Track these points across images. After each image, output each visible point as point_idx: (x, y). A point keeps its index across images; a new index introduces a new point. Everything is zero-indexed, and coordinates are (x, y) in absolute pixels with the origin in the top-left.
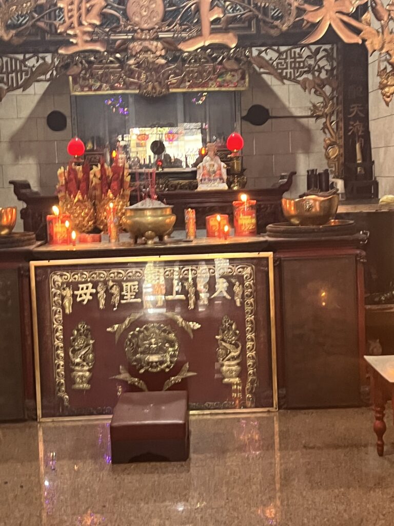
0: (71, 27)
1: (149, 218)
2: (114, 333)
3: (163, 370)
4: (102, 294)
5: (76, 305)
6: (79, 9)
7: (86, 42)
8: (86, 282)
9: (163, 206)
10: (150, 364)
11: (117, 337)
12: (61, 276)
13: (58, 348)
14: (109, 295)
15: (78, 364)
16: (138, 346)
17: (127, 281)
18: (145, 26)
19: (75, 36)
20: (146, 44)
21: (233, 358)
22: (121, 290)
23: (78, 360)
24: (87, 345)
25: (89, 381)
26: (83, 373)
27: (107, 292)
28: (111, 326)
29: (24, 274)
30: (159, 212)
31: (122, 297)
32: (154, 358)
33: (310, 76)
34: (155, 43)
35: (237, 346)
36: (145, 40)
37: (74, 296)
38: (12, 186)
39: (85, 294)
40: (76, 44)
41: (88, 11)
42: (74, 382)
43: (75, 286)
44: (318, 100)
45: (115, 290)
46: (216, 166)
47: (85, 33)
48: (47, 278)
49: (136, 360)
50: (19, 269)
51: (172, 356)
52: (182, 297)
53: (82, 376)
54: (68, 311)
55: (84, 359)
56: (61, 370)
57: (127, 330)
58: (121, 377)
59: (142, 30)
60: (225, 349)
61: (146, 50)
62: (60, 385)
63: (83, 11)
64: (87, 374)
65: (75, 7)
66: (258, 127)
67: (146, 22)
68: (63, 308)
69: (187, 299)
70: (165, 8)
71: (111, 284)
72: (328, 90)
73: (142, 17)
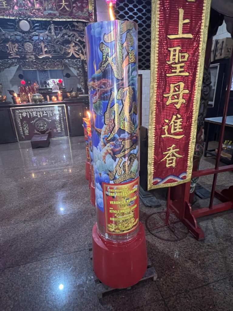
0: (11, 51)
1: (37, 97)
2: (33, 123)
3: (44, 130)
4: (28, 114)
5: (23, 117)
6: (12, 47)
7: (15, 55)
8: (24, 112)
9: (40, 95)
10: (41, 129)
11: (33, 124)
12: (18, 111)
13: (20, 127)
14: (30, 115)
15: (25, 130)
16: (38, 126)
17: (34, 111)
18: (29, 52)
19: (12, 53)
20: (30, 56)
21: (59, 127)
22: (33, 114)
23: (25, 129)
24: (27, 126)
25: (28, 133)
26: (27, 132)
27: (29, 114)
28: (32, 121)
29: (9, 111)
30: (39, 96)
31: (33, 115)
32: (42, 128)
33: (76, 66)
34: (32, 56)
35: (60, 125)
36: (30, 55)
37: (22, 115)
38: (9, 92)
39: (24, 115)
40: (13, 56)
41: (14, 47)
42: (25, 134)
43: (22, 113)
44: (78, 72)
45: (31, 114)
46: (56, 86)
47: (14, 53)
48: (15, 111)
49: (38, 128)
50: (8, 110)
51: (46, 127)
52: (46, 115)
53: (27, 133)
54: (21, 118)
55: (26, 129)
56: (22, 131)
57: (35, 122)
58: (35, 132)
59: (29, 53)
60: (57, 125)
61: (30, 58)
62: (22, 134)
63: (13, 47)
64: (28, 132)
65: (11, 46)
66: (68, 78)
67: (29, 51)
68: (20, 118)
69: (48, 115)
70: (33, 47)
71: (30, 112)
72: (80, 69)
73: (28, 49)
